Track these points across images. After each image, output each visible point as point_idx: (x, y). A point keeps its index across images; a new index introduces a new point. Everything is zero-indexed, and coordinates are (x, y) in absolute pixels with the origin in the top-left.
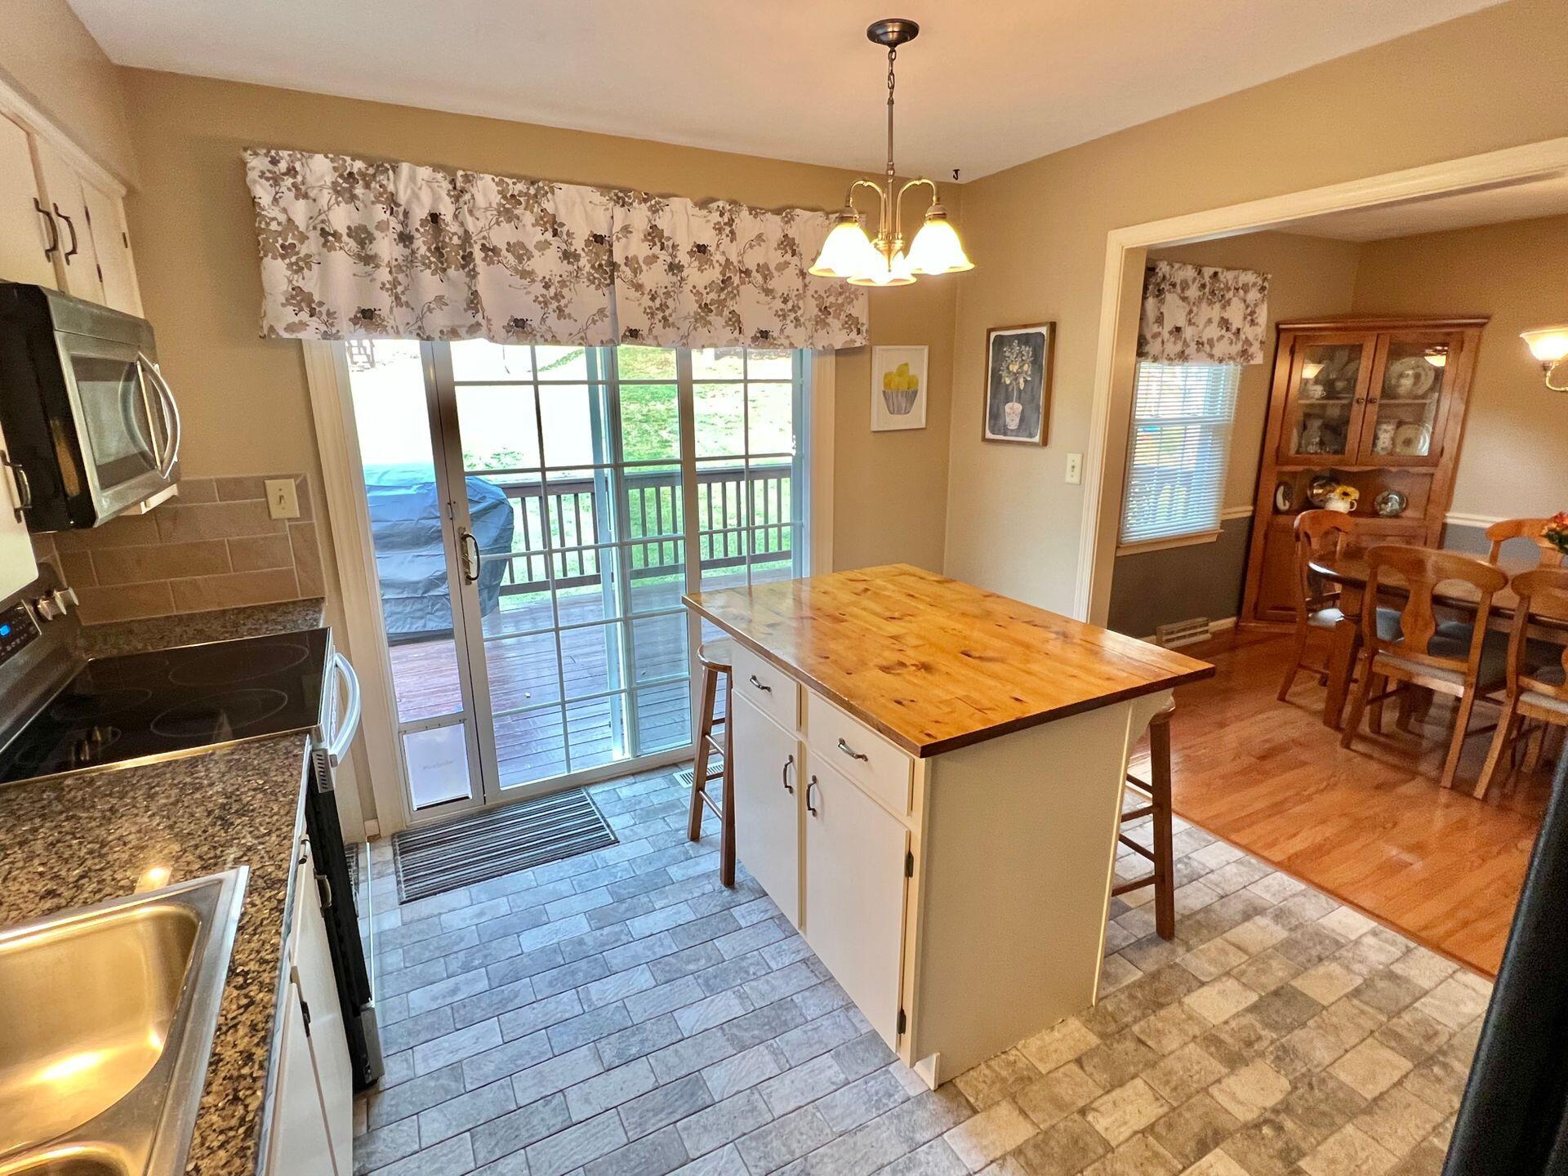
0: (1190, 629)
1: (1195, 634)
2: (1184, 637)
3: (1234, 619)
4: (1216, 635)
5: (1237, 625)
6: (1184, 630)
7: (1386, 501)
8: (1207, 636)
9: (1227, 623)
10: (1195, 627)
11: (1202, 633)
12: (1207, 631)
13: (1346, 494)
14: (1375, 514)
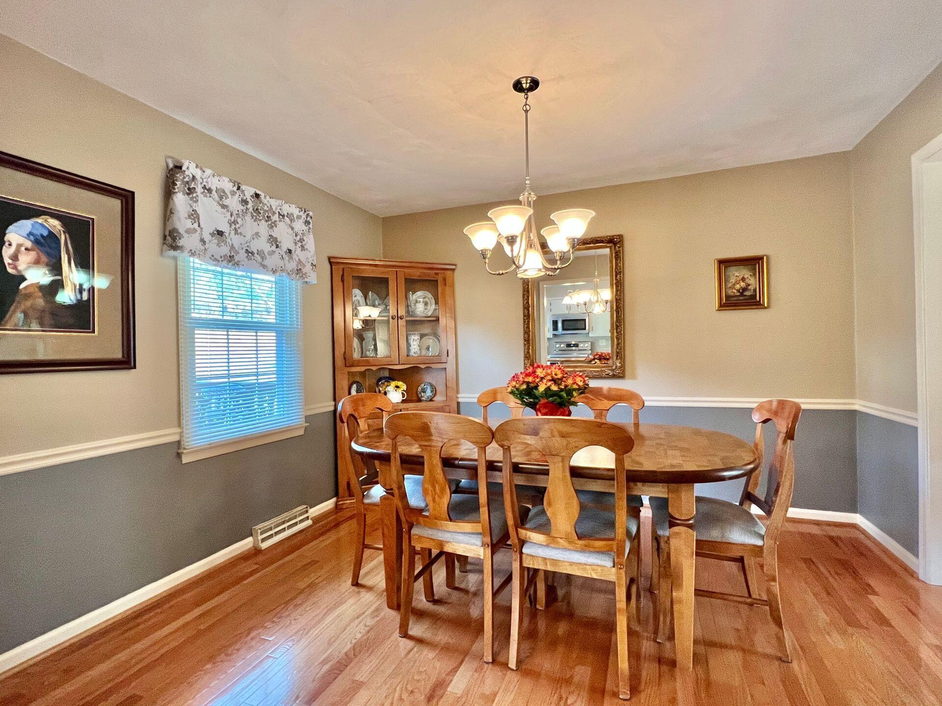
0: (288, 521)
1: (296, 524)
2: (284, 529)
3: (334, 500)
4: (316, 520)
5: (336, 505)
6: (283, 523)
7: (424, 391)
8: (309, 522)
9: (329, 505)
10: (295, 517)
11: (302, 521)
12: (307, 518)
13: (397, 387)
14: (419, 400)
